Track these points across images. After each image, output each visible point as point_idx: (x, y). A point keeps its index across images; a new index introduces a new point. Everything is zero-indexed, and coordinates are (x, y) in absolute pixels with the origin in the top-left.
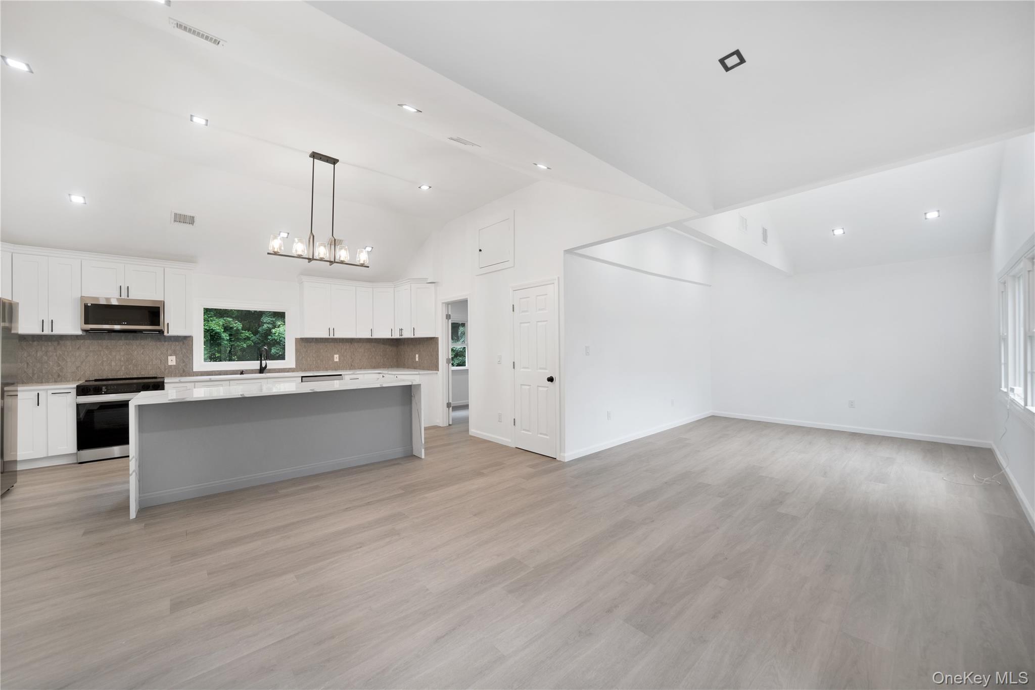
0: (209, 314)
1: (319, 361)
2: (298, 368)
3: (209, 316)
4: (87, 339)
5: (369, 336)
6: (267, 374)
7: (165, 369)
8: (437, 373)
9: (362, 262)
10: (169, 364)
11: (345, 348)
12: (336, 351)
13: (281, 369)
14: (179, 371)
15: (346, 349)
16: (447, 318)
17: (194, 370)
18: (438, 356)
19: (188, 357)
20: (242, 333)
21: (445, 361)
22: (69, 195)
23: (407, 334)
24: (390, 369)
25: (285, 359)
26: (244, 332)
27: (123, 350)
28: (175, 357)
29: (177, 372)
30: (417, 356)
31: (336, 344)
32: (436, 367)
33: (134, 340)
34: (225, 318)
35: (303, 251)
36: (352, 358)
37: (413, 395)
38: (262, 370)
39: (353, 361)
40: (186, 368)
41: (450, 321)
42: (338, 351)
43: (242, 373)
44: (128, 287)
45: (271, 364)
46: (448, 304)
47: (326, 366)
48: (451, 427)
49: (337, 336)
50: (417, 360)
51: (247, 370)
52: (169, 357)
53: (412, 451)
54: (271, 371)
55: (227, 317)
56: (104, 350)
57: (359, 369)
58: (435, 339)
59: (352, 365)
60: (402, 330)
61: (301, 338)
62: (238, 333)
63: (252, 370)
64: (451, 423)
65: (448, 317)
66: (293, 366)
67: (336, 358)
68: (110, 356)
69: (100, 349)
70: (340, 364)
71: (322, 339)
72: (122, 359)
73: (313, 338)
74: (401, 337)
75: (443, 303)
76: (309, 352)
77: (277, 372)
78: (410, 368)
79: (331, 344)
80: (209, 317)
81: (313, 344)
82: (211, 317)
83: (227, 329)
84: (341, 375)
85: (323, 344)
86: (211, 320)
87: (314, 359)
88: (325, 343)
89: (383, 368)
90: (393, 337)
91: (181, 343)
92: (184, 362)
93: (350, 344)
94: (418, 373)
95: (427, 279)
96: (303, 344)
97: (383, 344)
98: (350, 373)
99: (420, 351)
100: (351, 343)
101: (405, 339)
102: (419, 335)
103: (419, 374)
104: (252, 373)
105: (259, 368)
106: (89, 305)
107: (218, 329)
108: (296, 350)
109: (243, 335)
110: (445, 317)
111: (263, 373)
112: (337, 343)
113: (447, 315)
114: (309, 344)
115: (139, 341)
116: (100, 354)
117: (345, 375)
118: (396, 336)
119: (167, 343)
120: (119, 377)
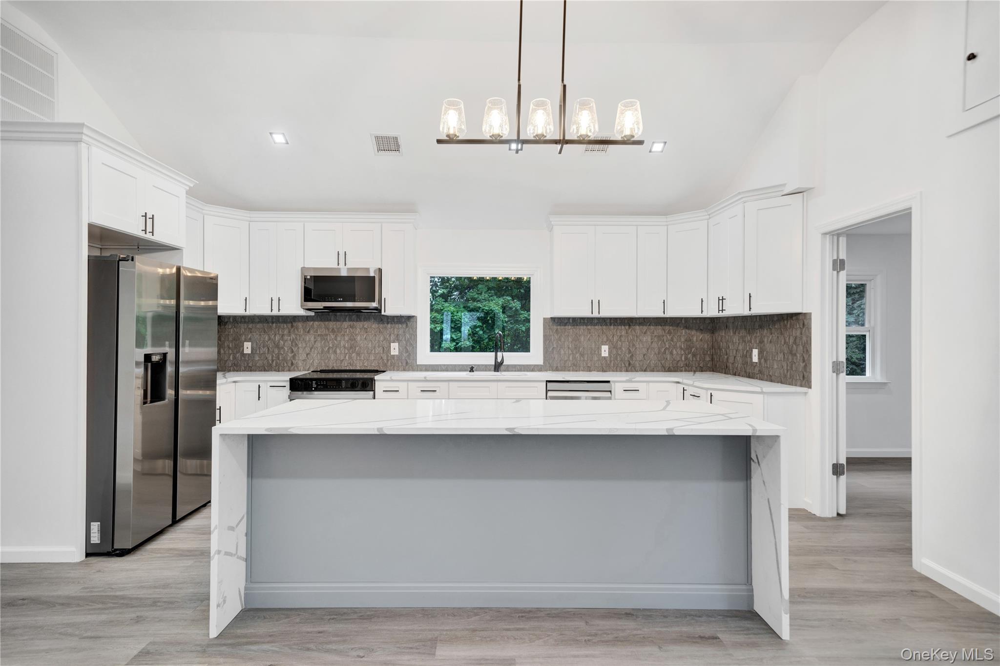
0: (490, 293)
1: (578, 355)
2: (549, 365)
3: (490, 295)
4: (315, 321)
5: (660, 314)
6: (504, 373)
7: (388, 360)
8: (806, 393)
9: (627, 132)
10: (392, 354)
11: (619, 334)
12: (605, 339)
13: (524, 365)
14: (402, 363)
15: (621, 336)
16: (834, 269)
17: (418, 364)
18: (810, 356)
19: (412, 344)
20: (522, 314)
21: (829, 367)
22: (271, 134)
23: (735, 308)
24: (698, 374)
25: (529, 352)
26: (522, 312)
27: (348, 335)
28: (397, 344)
29: (400, 364)
30: (755, 352)
31: (604, 327)
32: (805, 380)
33: (357, 321)
34: (504, 297)
35: (501, 126)
36: (630, 352)
37: (753, 456)
38: (498, 366)
39: (632, 357)
40: (409, 359)
41: (843, 274)
42: (608, 339)
43: (472, 369)
44: (345, 252)
45: (511, 358)
46: (836, 235)
47: (589, 365)
48: (845, 522)
49: (605, 313)
50: (755, 359)
51: (479, 365)
52: (391, 344)
53: (750, 598)
54: (510, 368)
55: (507, 296)
56: (330, 333)
57: (642, 370)
58: (801, 317)
59: (629, 364)
60: (723, 299)
61: (551, 318)
62: (517, 315)
63: (486, 366)
64: (843, 511)
65: (839, 265)
66: (540, 361)
67: (605, 351)
68: (336, 342)
69: (327, 333)
70: (611, 362)
71: (583, 319)
72: (347, 346)
73: (569, 319)
74: (721, 314)
75: (826, 234)
76: (563, 339)
77: (518, 371)
78: (739, 375)
79: (597, 327)
80: (489, 297)
81: (570, 327)
82: (491, 296)
83: (504, 309)
84: (608, 382)
85: (585, 327)
86: (491, 299)
87: (570, 352)
88: (586, 325)
89: (686, 371)
90: (706, 314)
91: (404, 326)
92: (407, 351)
93: (627, 327)
94: (758, 389)
95: (784, 185)
96: (555, 327)
97: (686, 327)
98: (624, 379)
99: (761, 342)
100: (629, 326)
101: (728, 318)
102: (761, 308)
103: (762, 393)
104: (486, 371)
105: (494, 363)
106: (309, 277)
107: (497, 309)
108: (545, 336)
109: (522, 316)
110: (829, 265)
111: (498, 371)
112: (606, 325)
113: (835, 262)
114: (562, 327)
115: (362, 323)
116: (327, 339)
117: (615, 382)
118: (712, 312)
119: (389, 325)
120: (343, 368)
